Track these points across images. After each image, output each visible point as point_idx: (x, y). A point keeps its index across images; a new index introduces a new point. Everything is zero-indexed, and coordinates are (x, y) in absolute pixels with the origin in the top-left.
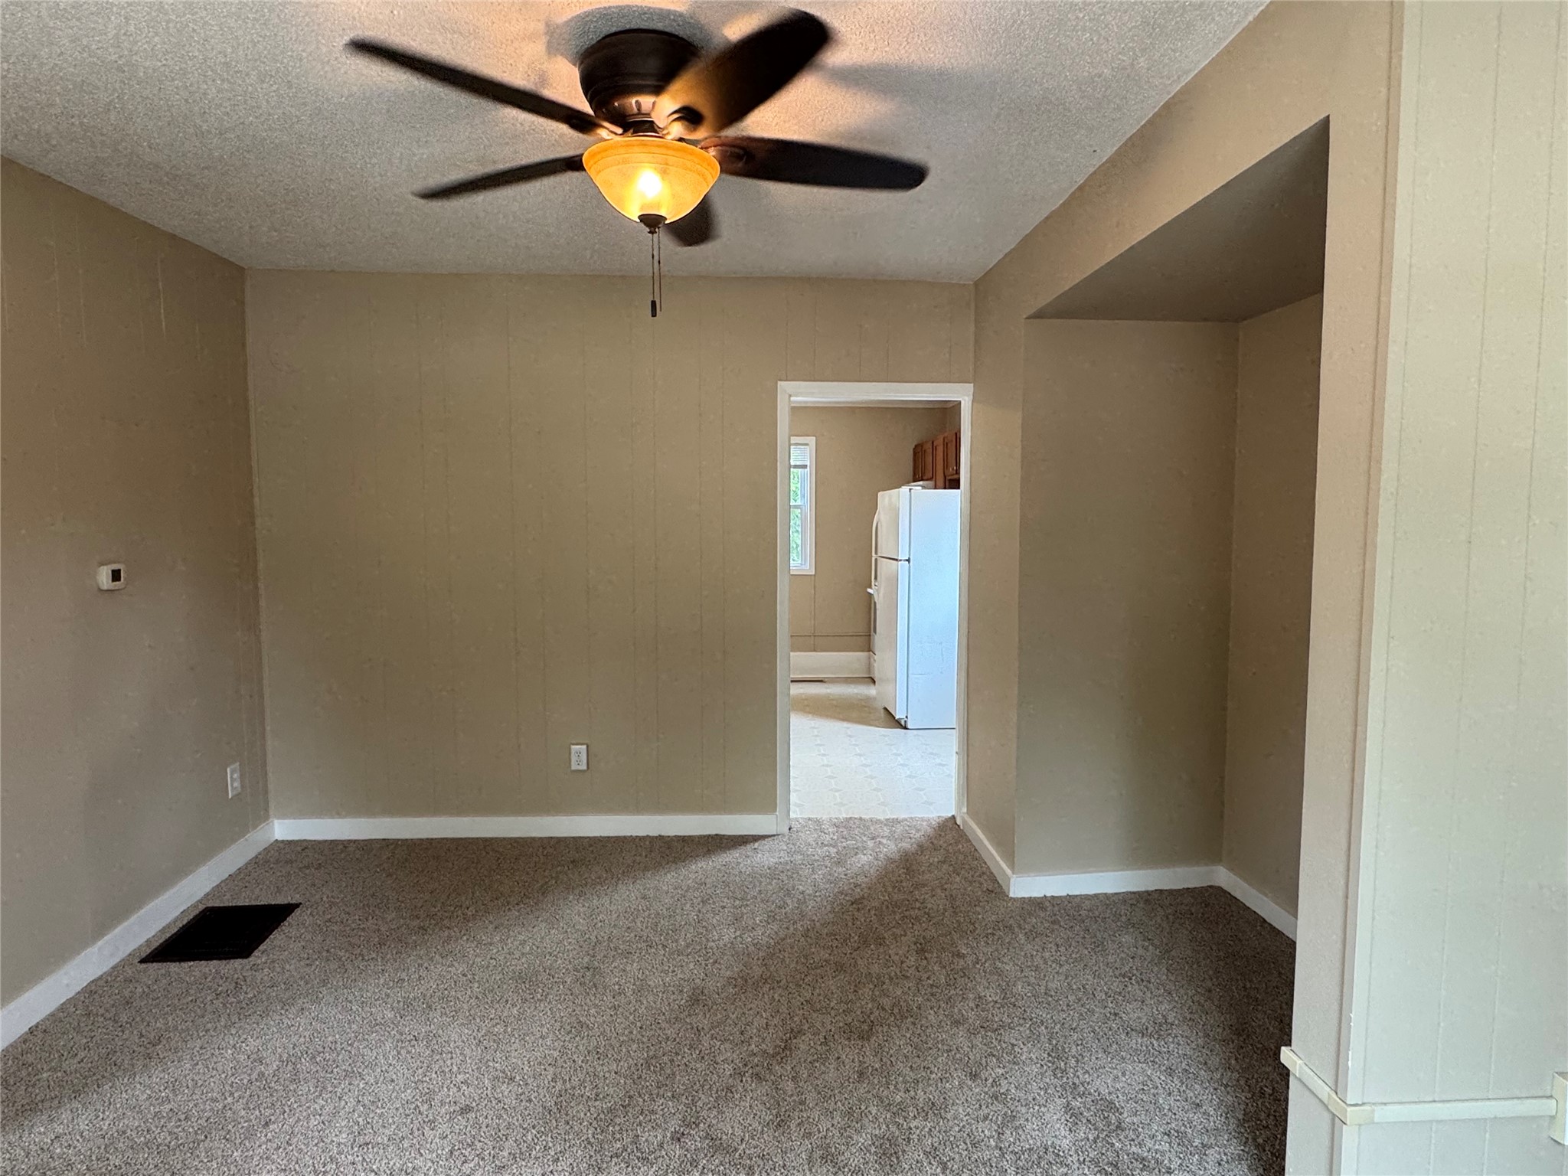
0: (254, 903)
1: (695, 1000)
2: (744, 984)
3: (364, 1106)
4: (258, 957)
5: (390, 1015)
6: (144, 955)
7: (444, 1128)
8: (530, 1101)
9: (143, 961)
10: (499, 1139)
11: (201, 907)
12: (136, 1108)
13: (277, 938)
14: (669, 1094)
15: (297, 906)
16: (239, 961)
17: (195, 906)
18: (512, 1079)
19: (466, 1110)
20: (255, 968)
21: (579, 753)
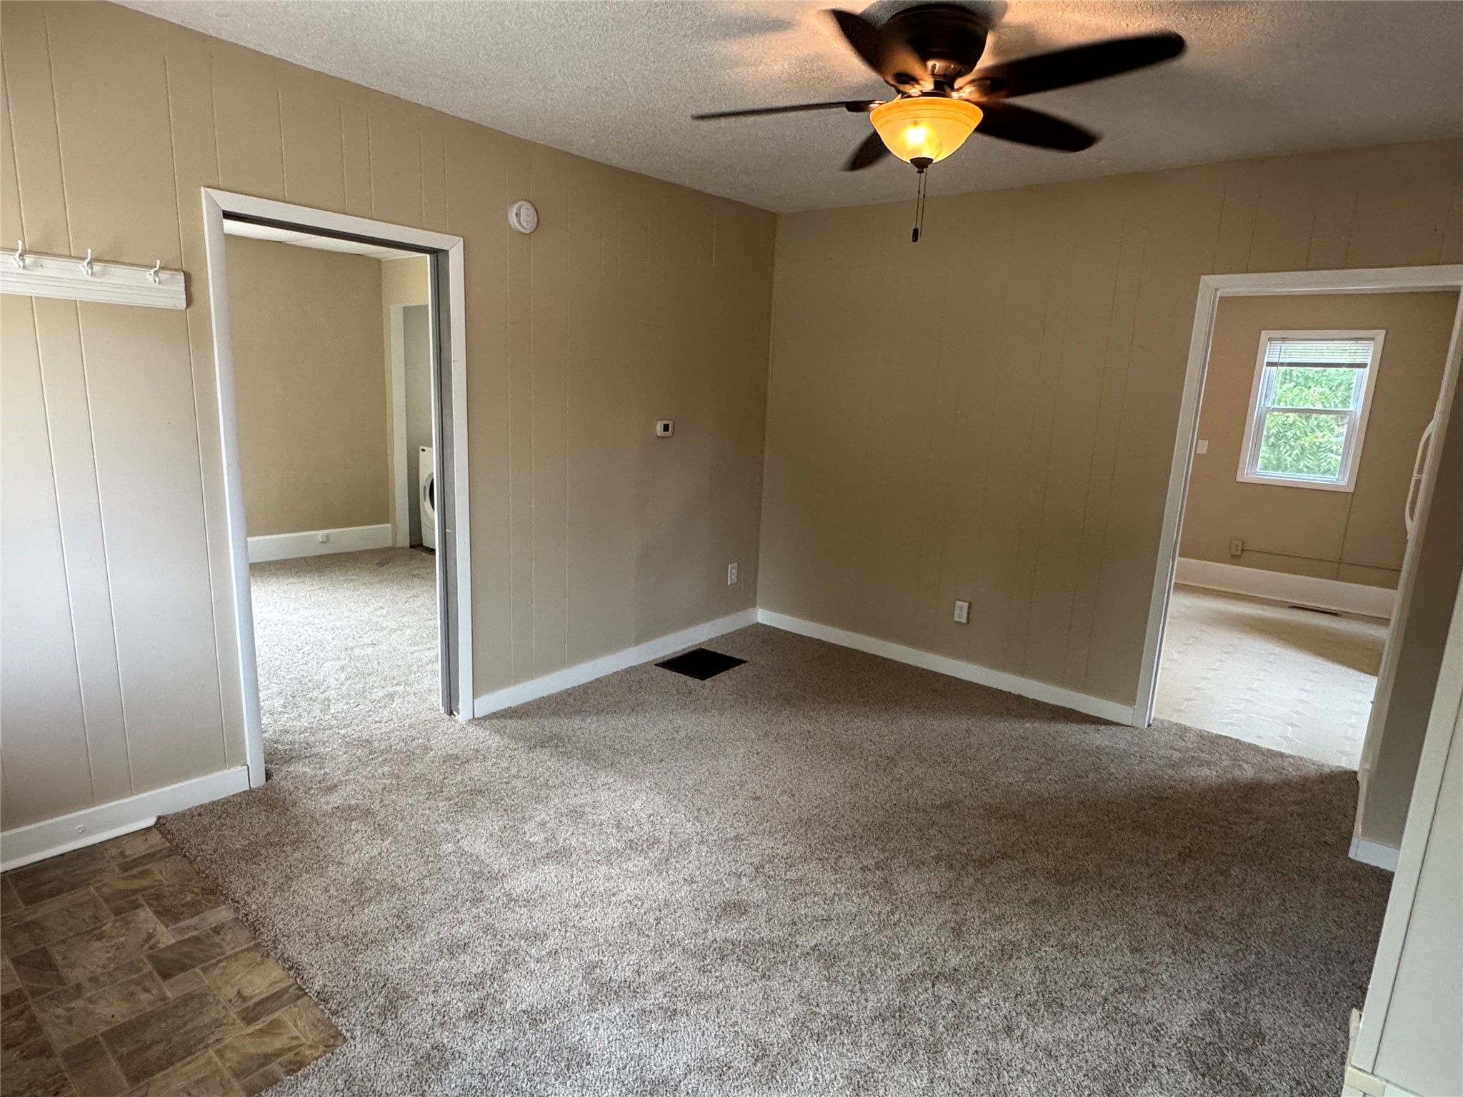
0: (724, 653)
1: (947, 806)
2: (992, 812)
3: (710, 774)
4: (708, 682)
5: (753, 736)
6: (659, 662)
7: (740, 802)
8: (794, 811)
9: (656, 665)
10: (764, 819)
11: (699, 647)
12: (616, 730)
13: (723, 676)
14: (880, 847)
15: (744, 662)
16: (698, 680)
17: (696, 645)
18: (793, 795)
19: (758, 798)
20: (704, 687)
21: (961, 608)
